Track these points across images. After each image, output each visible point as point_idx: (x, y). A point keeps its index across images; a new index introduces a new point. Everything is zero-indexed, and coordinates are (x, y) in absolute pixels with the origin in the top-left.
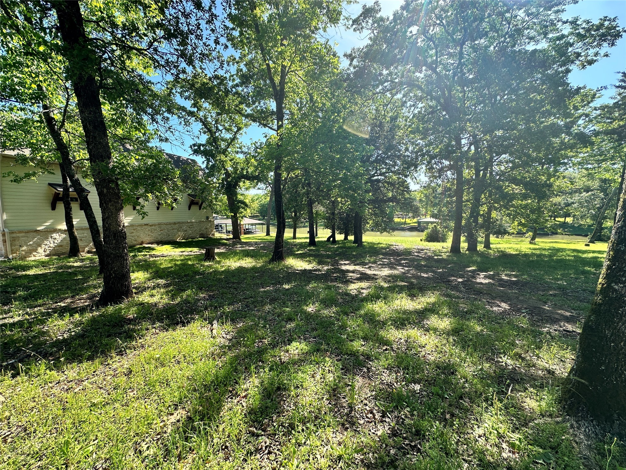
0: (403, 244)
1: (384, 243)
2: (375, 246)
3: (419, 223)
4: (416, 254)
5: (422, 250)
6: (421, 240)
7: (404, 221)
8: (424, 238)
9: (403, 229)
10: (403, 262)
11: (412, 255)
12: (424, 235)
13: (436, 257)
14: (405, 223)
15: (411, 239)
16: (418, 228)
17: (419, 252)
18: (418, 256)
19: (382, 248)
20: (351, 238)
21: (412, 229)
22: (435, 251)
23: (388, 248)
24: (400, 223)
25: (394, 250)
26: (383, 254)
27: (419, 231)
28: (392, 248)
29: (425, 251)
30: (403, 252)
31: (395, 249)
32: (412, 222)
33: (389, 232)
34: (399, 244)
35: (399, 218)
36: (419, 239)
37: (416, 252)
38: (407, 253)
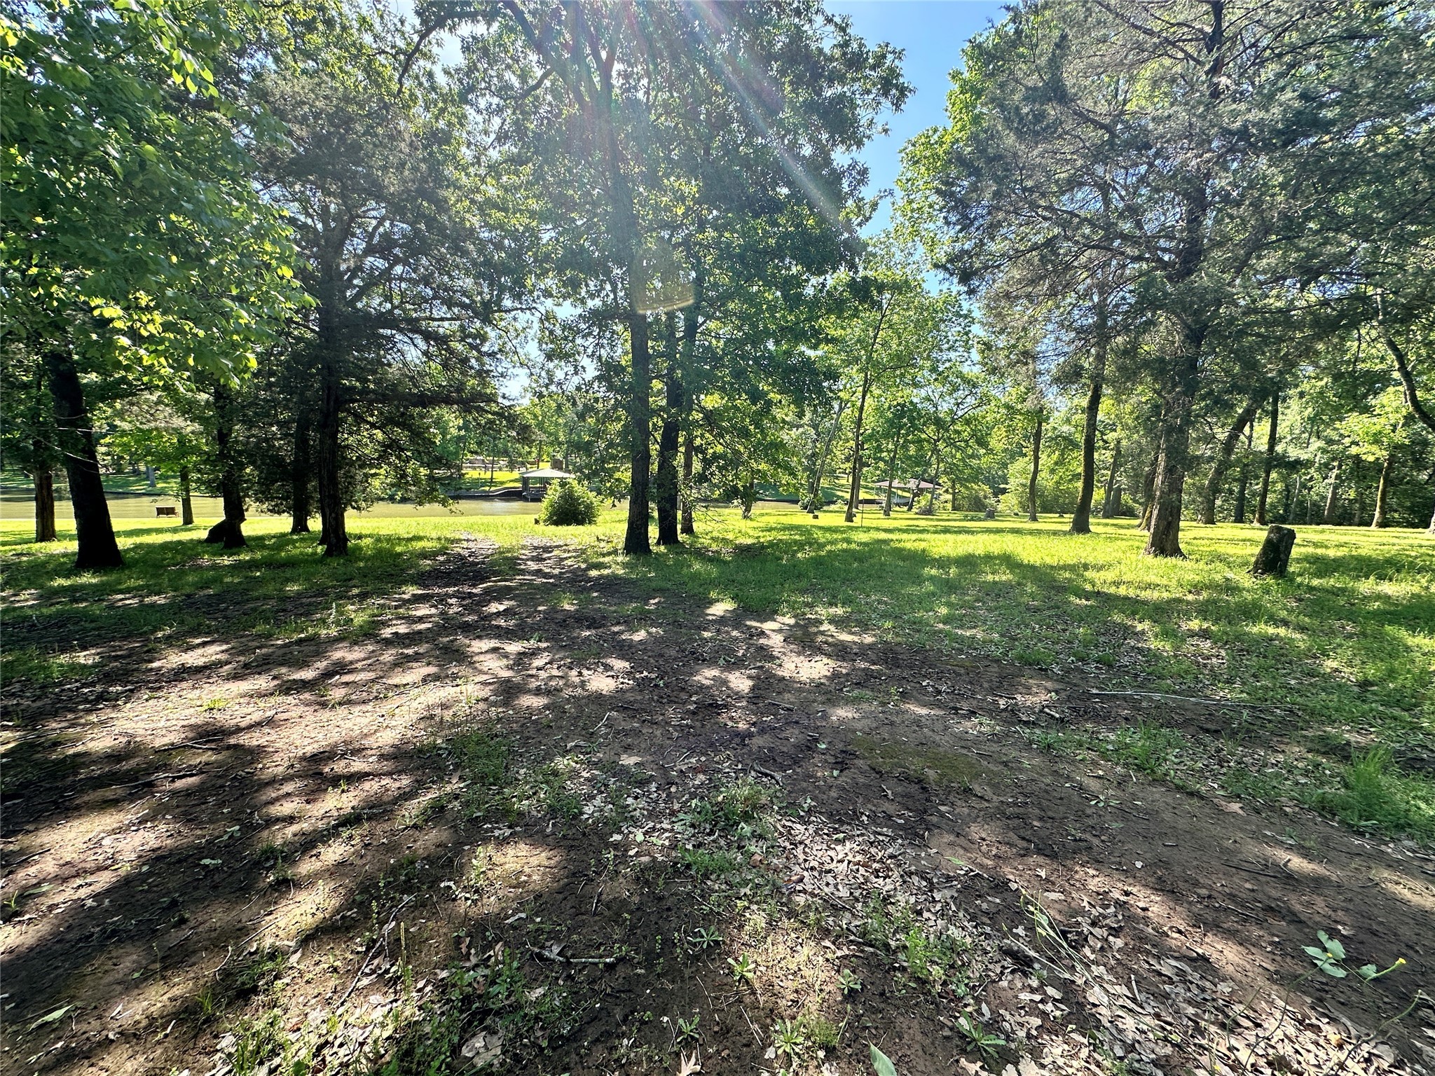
0: (491, 535)
1: (434, 535)
2: (399, 549)
3: (525, 481)
4: (533, 566)
5: (547, 549)
6: (537, 522)
7: (488, 475)
8: (543, 515)
9: (487, 497)
10: (495, 607)
11: (523, 572)
12: (542, 509)
13: (594, 573)
14: (491, 482)
15: (510, 519)
16: (526, 493)
17: (538, 559)
18: (538, 572)
19: (424, 555)
20: (315, 524)
21: (510, 495)
22: (583, 551)
23: (442, 551)
24: (477, 483)
25: (462, 558)
26: (422, 579)
27: (525, 499)
28: (457, 550)
29: (556, 552)
30: (493, 564)
31: (466, 553)
32: (507, 477)
33: (444, 503)
34: (480, 536)
35: (474, 468)
36: (532, 517)
37: (533, 559)
38: (507, 563)
